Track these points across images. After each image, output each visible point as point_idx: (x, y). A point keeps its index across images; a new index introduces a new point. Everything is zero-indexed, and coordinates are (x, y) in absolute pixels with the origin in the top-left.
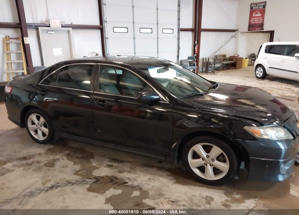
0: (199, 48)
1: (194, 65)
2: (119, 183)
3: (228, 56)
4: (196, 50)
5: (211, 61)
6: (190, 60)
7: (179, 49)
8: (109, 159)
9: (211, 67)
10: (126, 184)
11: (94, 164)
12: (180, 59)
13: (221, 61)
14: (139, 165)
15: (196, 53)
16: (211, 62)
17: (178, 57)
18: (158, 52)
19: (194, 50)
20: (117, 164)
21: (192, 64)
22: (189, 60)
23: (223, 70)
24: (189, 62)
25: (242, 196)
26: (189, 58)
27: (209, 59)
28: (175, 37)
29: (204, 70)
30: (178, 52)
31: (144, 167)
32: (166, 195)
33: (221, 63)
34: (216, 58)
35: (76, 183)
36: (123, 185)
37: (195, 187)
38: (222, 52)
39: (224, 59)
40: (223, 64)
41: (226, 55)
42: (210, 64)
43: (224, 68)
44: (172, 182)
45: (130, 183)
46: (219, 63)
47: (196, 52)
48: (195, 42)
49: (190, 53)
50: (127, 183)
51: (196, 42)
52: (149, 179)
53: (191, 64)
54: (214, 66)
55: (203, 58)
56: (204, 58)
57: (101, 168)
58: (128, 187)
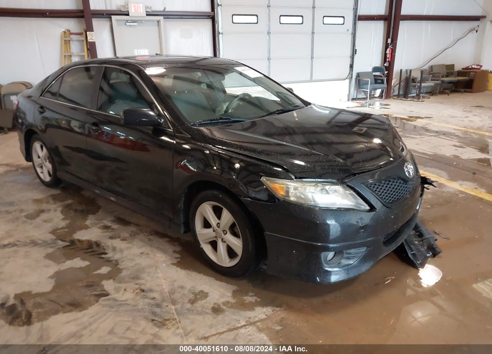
0: (393, 51)
1: (382, 83)
2: (95, 253)
3: (458, 68)
4: (388, 56)
5: (415, 76)
6: (378, 74)
7: (354, 52)
8: (115, 217)
9: (415, 86)
10: (103, 256)
11: (88, 223)
12: (356, 70)
13: (439, 77)
14: (146, 232)
15: (387, 60)
16: (416, 78)
17: (351, 66)
18: (312, 58)
19: (386, 54)
20: (118, 226)
21: (380, 81)
22: (374, 74)
23: (442, 92)
24: (375, 76)
25: (259, 300)
26: (375, 69)
27: (411, 71)
28: (348, 30)
29: (401, 92)
30: (352, 58)
31: (151, 235)
32: (143, 279)
33: (438, 80)
34: (432, 71)
35: (41, 244)
36: (99, 256)
37: (198, 274)
38: (445, 59)
39: (447, 73)
40: (443, 82)
41: (454, 65)
42: (414, 80)
43: (446, 89)
44: (170, 262)
45: (110, 255)
46: (431, 80)
47: (389, 58)
48: (387, 41)
49: (376, 61)
50: (106, 254)
51: (389, 41)
52: (142, 253)
53: (377, 80)
54: (419, 84)
55: (401, 70)
56: (404, 70)
57: (93, 228)
58: (102, 260)
